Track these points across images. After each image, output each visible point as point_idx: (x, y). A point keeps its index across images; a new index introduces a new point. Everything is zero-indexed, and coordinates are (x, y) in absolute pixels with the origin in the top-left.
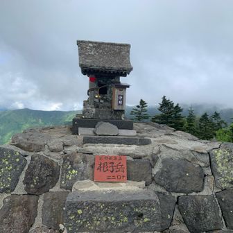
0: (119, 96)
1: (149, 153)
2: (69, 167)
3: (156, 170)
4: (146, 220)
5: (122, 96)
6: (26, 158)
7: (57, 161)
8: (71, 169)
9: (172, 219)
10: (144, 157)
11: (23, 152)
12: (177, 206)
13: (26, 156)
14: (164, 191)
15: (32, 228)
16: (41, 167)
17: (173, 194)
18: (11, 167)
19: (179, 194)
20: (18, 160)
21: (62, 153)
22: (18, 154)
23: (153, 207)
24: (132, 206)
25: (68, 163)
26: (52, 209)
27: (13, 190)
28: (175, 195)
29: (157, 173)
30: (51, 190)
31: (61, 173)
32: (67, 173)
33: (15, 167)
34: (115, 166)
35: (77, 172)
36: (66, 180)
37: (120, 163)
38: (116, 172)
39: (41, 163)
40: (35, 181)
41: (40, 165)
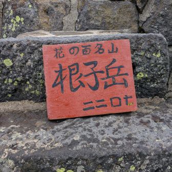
2: (11, 14)
3: (145, 16)
8: (14, 17)
25: (10, 8)
29: (148, 18)
32: (9, 23)
34: (102, 72)
35: (22, 19)
36: (8, 33)
37: (114, 61)
38: (106, 87)
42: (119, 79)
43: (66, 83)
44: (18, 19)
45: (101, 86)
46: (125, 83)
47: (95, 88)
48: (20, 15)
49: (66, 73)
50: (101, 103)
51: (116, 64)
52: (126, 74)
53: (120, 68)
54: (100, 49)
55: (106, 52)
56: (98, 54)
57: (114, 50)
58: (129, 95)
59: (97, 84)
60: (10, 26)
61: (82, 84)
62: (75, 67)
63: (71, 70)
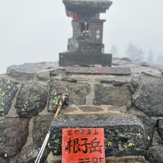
2: (56, 93)
3: (136, 96)
4: (131, 144)
6: (17, 85)
7: (45, 88)
8: (57, 95)
9: (152, 141)
10: (125, 84)
11: (14, 80)
12: (156, 128)
13: (17, 84)
14: (144, 115)
15: (25, 146)
16: (30, 93)
17: (152, 118)
18: (4, 94)
19: (158, 118)
20: (9, 87)
21: (49, 81)
22: (9, 82)
23: (138, 132)
24: (117, 131)
25: (55, 90)
26: (41, 131)
27: (6, 114)
28: (155, 119)
29: (137, 98)
30: (40, 114)
31: (48, 98)
32: (54, 99)
33: (7, 94)
34: (90, 144)
36: (53, 105)
39: (30, 90)
40: (25, 106)
41: (29, 92)
46: (100, 151)
47: (85, 152)
49: (72, 143)
50: (88, 160)
51: (96, 141)
52: (101, 146)
54: (89, 132)
56: (88, 135)
57: (96, 133)
58: (102, 157)
60: (54, 101)
61: (79, 150)
62: (77, 140)
63: (74, 142)
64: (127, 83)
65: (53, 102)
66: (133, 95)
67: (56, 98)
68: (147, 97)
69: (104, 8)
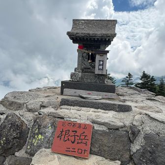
0: (100, 61)
1: (128, 123)
2: (37, 131)
3: (136, 147)
5: (103, 61)
8: (38, 134)
13: (3, 114)
21: (37, 113)
29: (137, 150)
30: (17, 154)
31: (29, 135)
32: (34, 137)
34: (78, 136)
35: (43, 137)
36: (31, 145)
37: (84, 132)
38: (78, 143)
39: (12, 124)
40: (2, 142)
41: (10, 126)
42: (84, 141)
43: (63, 137)
44: (40, 136)
45: (76, 142)
46: (86, 144)
47: (73, 143)
48: (41, 134)
49: (64, 133)
50: (74, 150)
51: (84, 134)
52: (88, 140)
53: (86, 136)
55: (82, 128)
56: (78, 128)
57: (85, 128)
58: (86, 150)
59: (75, 141)
60: (34, 140)
61: (69, 139)
62: (68, 131)
63: (66, 132)
64: (125, 126)
65: (32, 141)
66: (132, 145)
67: (36, 136)
68: (150, 152)
69: (107, 39)
